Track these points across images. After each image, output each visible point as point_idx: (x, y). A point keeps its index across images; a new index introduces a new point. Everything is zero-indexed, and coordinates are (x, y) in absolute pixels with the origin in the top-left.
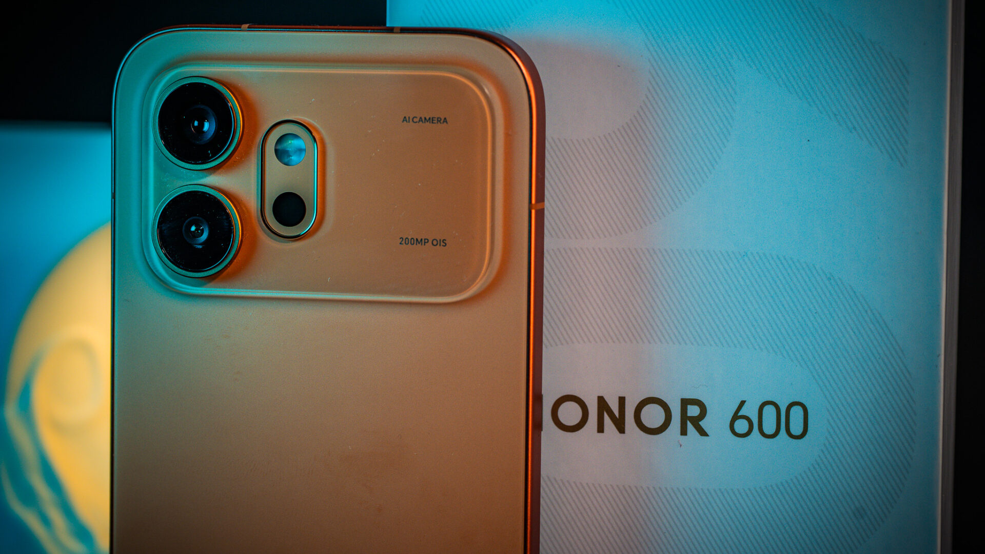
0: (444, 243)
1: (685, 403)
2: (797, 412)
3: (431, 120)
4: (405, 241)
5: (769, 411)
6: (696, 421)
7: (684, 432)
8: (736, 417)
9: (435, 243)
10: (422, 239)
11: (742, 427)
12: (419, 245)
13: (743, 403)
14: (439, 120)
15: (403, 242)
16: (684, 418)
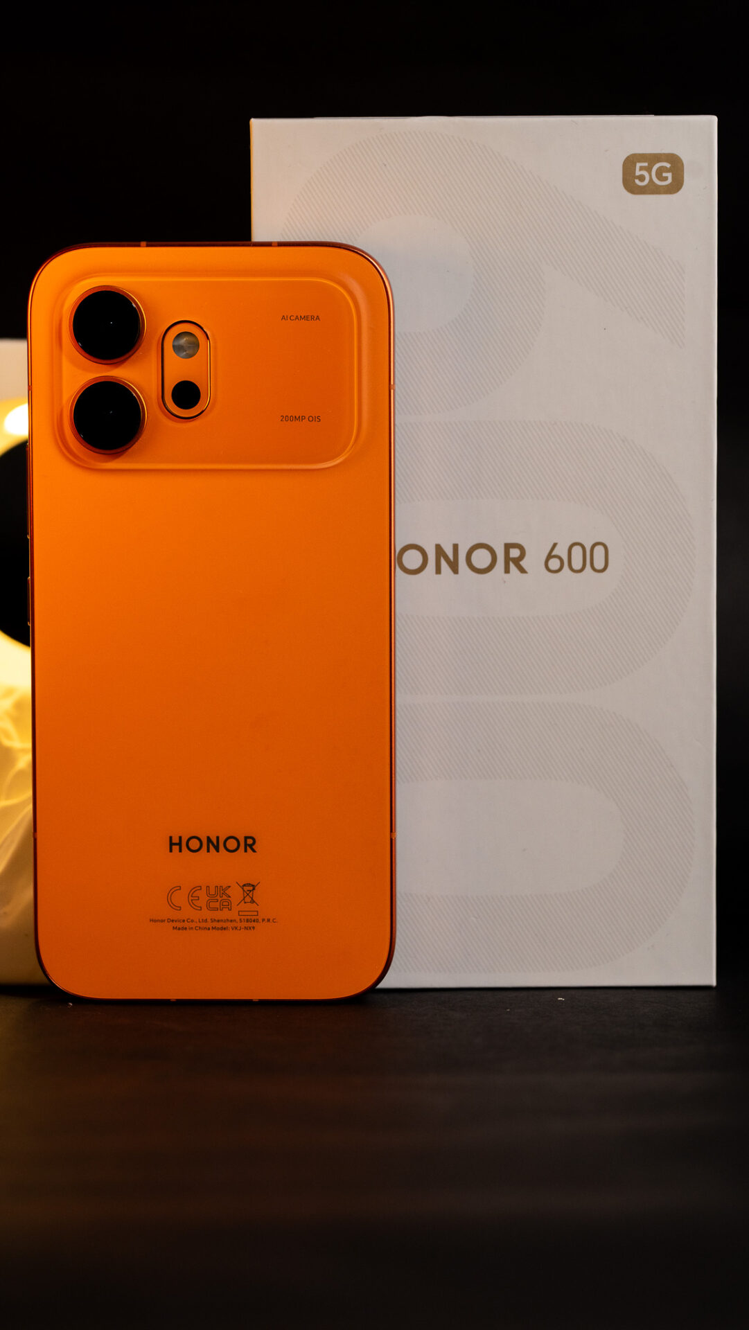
0: (318, 419)
1: (508, 547)
2: (599, 551)
3: (306, 318)
4: (286, 418)
5: (577, 551)
6: (517, 562)
7: (507, 571)
8: (550, 556)
9: (311, 419)
10: (299, 417)
11: (554, 564)
12: (297, 422)
13: (555, 545)
14: (312, 318)
15: (284, 419)
16: (508, 559)
